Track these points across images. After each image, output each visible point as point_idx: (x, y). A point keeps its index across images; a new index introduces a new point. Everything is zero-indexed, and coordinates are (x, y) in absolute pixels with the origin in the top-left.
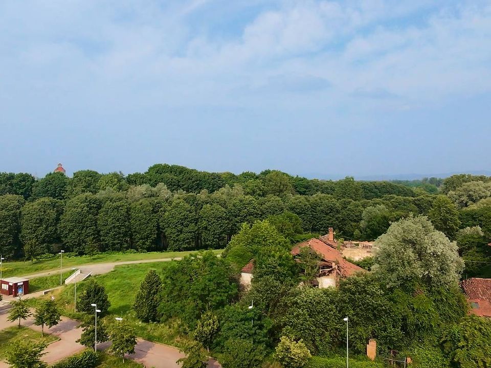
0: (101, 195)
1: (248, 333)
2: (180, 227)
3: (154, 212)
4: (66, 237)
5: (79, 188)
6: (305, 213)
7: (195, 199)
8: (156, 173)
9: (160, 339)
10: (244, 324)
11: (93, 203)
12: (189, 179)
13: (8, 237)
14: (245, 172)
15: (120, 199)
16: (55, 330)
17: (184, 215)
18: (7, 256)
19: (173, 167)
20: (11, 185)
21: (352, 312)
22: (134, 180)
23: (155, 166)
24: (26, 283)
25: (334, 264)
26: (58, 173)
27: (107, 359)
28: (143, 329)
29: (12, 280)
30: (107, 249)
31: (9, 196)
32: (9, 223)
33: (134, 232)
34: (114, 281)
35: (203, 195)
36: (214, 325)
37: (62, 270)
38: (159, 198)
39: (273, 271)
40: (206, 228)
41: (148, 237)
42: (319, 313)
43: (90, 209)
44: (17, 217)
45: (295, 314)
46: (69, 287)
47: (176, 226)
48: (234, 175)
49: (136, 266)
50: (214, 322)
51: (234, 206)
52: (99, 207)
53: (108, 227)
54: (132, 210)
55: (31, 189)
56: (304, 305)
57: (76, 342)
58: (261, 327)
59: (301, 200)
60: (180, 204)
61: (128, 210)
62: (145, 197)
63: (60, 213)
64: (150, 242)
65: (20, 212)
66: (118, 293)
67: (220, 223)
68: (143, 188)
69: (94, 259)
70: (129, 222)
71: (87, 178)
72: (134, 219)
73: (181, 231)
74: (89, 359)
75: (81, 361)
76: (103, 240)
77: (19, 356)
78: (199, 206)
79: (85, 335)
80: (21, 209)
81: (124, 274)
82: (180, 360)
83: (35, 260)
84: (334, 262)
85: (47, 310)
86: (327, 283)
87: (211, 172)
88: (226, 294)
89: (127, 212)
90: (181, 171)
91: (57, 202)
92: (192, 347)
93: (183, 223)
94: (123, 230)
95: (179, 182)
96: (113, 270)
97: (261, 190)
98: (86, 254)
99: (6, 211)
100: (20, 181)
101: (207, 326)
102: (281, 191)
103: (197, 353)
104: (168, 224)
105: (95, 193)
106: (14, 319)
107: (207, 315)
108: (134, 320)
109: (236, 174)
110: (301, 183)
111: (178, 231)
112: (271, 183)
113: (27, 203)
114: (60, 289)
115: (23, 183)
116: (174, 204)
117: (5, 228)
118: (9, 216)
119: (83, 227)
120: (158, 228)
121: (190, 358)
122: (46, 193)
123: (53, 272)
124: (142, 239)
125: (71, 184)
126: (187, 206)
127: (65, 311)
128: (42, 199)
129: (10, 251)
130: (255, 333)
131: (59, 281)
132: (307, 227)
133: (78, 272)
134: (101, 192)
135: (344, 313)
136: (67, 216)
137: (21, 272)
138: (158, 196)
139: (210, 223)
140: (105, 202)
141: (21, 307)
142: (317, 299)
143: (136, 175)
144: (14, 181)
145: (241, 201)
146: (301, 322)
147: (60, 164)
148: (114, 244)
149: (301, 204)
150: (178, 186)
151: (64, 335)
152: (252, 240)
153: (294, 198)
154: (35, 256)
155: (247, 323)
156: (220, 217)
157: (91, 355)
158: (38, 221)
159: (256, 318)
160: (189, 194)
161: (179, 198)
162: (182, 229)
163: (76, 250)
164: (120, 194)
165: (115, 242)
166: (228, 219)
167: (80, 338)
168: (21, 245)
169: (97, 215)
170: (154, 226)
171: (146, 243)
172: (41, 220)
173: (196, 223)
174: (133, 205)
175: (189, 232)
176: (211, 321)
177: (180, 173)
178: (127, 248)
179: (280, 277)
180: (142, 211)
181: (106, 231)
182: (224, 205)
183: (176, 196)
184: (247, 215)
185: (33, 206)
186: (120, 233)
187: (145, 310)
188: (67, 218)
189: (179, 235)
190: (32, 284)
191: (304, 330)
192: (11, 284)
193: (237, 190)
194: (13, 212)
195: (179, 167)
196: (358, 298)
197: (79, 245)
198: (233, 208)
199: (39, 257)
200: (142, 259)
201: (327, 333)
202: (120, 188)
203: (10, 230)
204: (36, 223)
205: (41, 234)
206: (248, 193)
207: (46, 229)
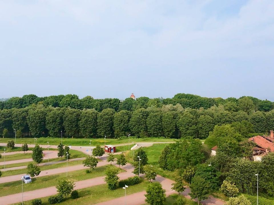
0: (149, 109)
1: (207, 177)
2: (187, 127)
3: (174, 118)
4: (132, 129)
5: (139, 106)
6: (262, 122)
7: (196, 112)
8: (178, 98)
9: (168, 177)
10: (206, 173)
11: (145, 113)
12: (196, 101)
13: (108, 127)
14: (229, 97)
15: (157, 112)
16: (125, 168)
17: (189, 121)
18: (108, 136)
19: (187, 95)
20: (110, 104)
21: (266, 174)
22: (166, 102)
23: (178, 95)
24: (114, 148)
25: (267, 150)
26: (131, 98)
27: (144, 181)
28: (161, 172)
29: (109, 146)
30: (151, 136)
31: (109, 109)
32: (109, 121)
33: (164, 128)
34: (152, 150)
35: (201, 110)
36: (192, 172)
37: (130, 144)
38: (177, 111)
39: (226, 149)
40: (201, 128)
41: (171, 131)
42: (247, 172)
43: (143, 116)
44: (112, 119)
45: (233, 171)
46: (132, 151)
47: (185, 126)
48: (222, 99)
49: (163, 144)
50: (192, 171)
51: (218, 116)
52: (147, 115)
53: (151, 125)
54: (163, 117)
55: (119, 106)
56: (238, 167)
57: (132, 172)
58: (215, 176)
59: (259, 114)
60: (188, 115)
61: (161, 117)
62: (170, 111)
63: (130, 117)
64: (172, 134)
65: (113, 116)
66: (154, 156)
67: (209, 126)
68: (169, 106)
69: (144, 140)
70: (161, 123)
71: (142, 101)
72: (164, 122)
73: (188, 129)
74: (136, 180)
75: (133, 180)
76: (149, 131)
77: (109, 173)
78: (198, 116)
79: (135, 170)
80: (114, 115)
81: (157, 148)
82: (173, 184)
83: (119, 139)
84: (267, 149)
85: (121, 158)
86: (258, 159)
87: (209, 98)
88: (199, 159)
89: (160, 118)
90: (192, 97)
91: (129, 112)
92: (178, 179)
93: (188, 125)
94: (158, 127)
95: (190, 103)
96: (152, 145)
97: (235, 108)
98: (141, 138)
99: (107, 115)
100: (114, 102)
101: (189, 172)
102: (248, 109)
103: (180, 182)
104: (181, 125)
105: (146, 108)
106: (109, 161)
107: (189, 167)
108: (158, 168)
109: (223, 99)
110: (266, 104)
111: (186, 129)
112: (241, 104)
113: (116, 112)
114: (128, 152)
115: (115, 103)
116: (184, 114)
117: (107, 123)
118: (109, 118)
119: (140, 125)
120: (176, 127)
121: (177, 184)
122: (125, 108)
123: (126, 144)
124: (167, 132)
125: (135, 103)
126: (191, 116)
127: (129, 161)
128: (122, 111)
129: (109, 134)
130: (211, 178)
131: (128, 148)
132: (263, 130)
133: (136, 145)
134: (149, 108)
135: (262, 174)
136: (133, 119)
137: (113, 143)
138: (177, 110)
139: (203, 125)
140: (150, 113)
141: (112, 156)
142: (245, 165)
143: (167, 99)
144: (112, 102)
145: (222, 114)
146: (235, 175)
147: (132, 94)
148: (154, 134)
149: (259, 117)
150: (190, 105)
151: (128, 170)
152: (220, 134)
153: (256, 113)
154: (119, 137)
155: (207, 173)
156: (209, 122)
157: (137, 178)
158: (120, 121)
159: (212, 171)
160: (192, 110)
161: (187, 112)
162: (188, 128)
163: (137, 135)
164: (158, 109)
165: (154, 132)
166: (214, 123)
167: (133, 171)
168: (114, 131)
169: (146, 119)
170: (174, 126)
171: (170, 134)
172: (122, 121)
173: (196, 125)
174: (163, 115)
175: (192, 130)
176: (191, 170)
177: (191, 98)
178: (160, 136)
179: (229, 153)
180: (168, 118)
181: (150, 127)
182: (212, 116)
183: (186, 110)
184: (225, 122)
185: (118, 114)
186: (157, 128)
187: (164, 164)
188: (133, 120)
189: (187, 131)
190: (117, 149)
191: (237, 179)
192: (109, 148)
193: (221, 108)
194: (110, 116)
195: (190, 95)
196: (270, 167)
197: (138, 133)
198: (217, 117)
199: (120, 137)
200: (167, 142)
201: (251, 183)
202: (158, 106)
203: (109, 124)
204: (119, 122)
205: (122, 127)
206: (227, 110)
207: (124, 124)
